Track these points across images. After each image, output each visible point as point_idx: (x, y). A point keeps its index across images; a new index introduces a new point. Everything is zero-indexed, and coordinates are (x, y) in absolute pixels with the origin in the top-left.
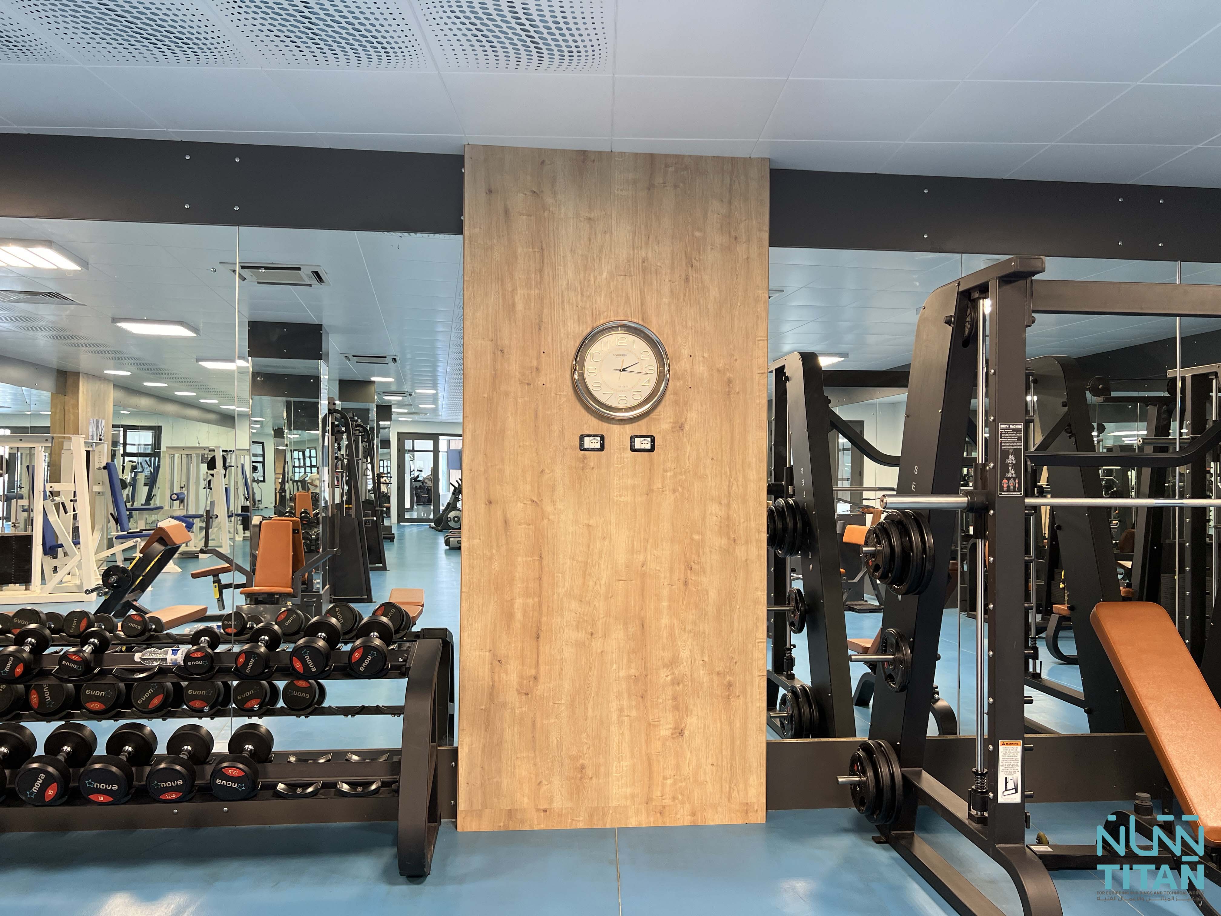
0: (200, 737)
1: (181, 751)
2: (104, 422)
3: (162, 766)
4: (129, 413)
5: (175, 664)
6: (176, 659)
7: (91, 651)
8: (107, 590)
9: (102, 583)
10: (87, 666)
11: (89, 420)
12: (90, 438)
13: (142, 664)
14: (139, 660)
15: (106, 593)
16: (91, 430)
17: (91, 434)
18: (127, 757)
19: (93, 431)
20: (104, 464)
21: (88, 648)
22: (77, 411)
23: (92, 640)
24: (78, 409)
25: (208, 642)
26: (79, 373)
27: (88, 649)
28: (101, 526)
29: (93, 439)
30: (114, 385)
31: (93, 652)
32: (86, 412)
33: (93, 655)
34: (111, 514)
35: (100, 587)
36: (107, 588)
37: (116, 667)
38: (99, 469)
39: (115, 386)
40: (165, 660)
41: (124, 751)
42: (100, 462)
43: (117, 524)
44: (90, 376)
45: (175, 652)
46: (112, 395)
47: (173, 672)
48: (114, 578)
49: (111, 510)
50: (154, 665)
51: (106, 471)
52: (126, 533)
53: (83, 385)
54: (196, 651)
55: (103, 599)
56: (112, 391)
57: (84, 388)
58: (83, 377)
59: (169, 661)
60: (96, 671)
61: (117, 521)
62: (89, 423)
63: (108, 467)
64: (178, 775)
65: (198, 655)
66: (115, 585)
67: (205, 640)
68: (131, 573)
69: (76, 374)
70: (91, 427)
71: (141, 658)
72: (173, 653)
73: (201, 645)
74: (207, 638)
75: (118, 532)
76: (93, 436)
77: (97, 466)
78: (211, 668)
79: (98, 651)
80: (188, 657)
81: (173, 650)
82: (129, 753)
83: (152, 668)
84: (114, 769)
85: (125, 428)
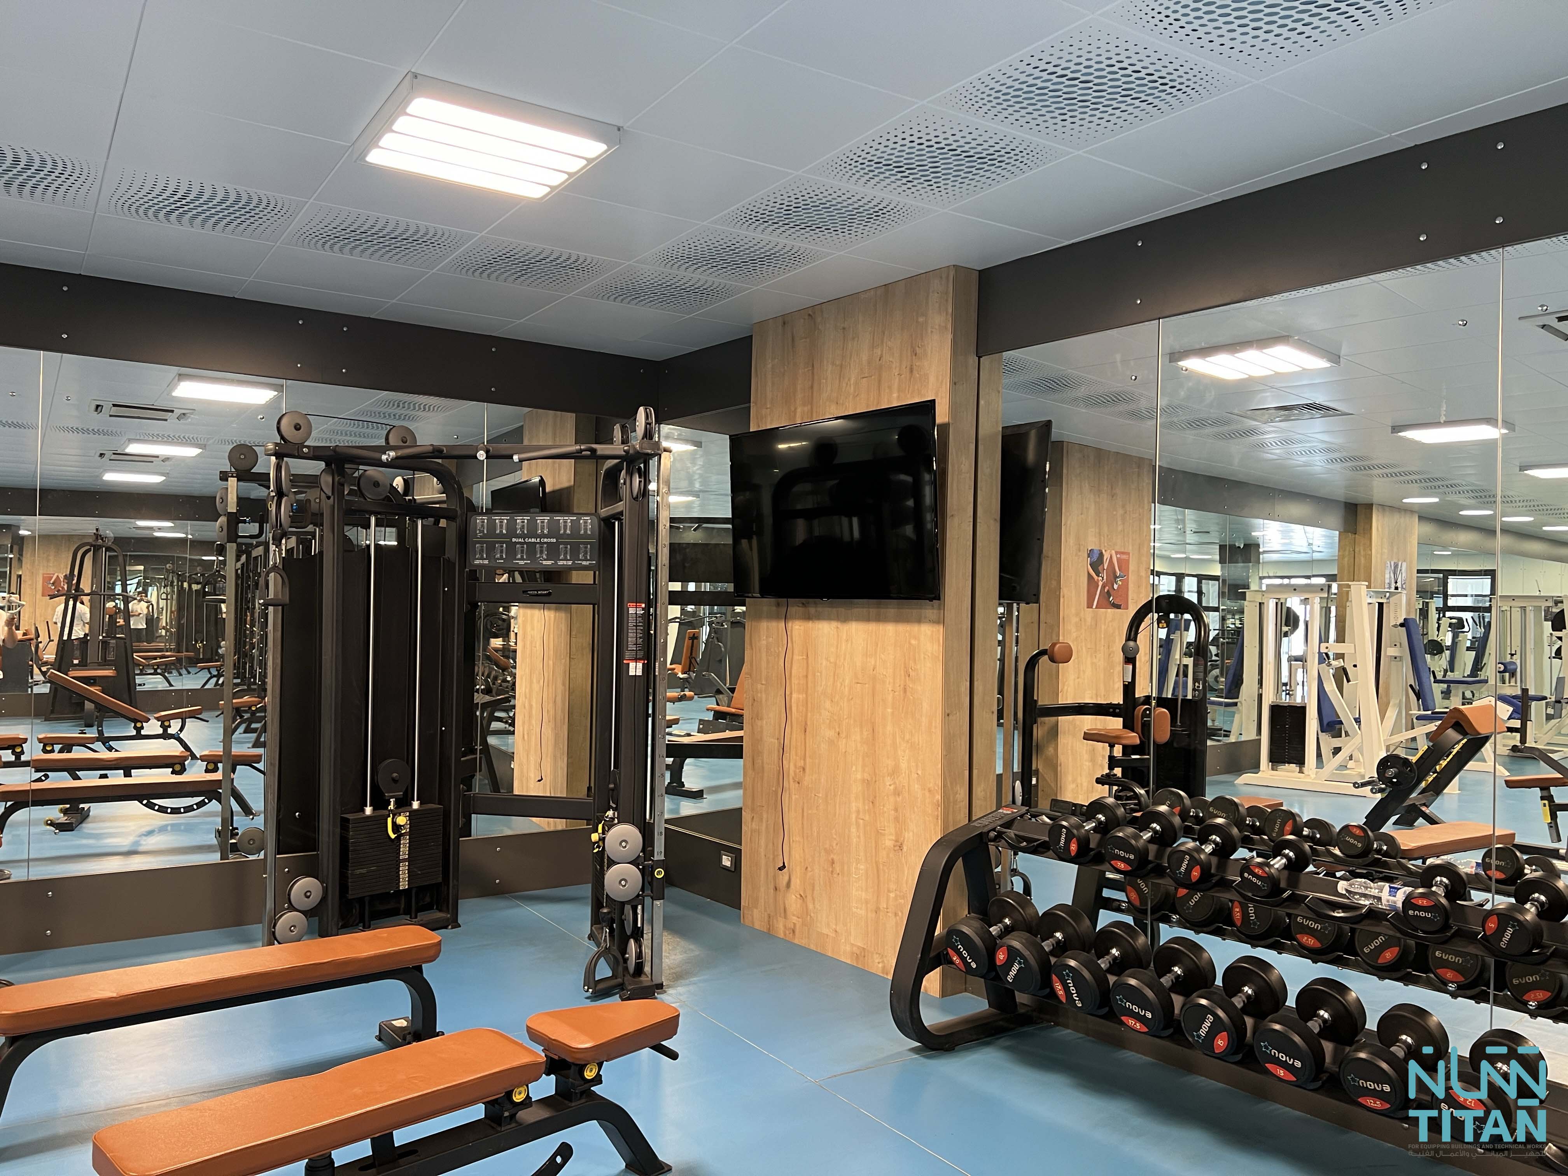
0: (1426, 1028)
1: (1396, 1040)
2: (1404, 564)
3: (1362, 1055)
4: (1450, 553)
5: (1394, 908)
6: (1395, 902)
7: (1283, 866)
8: (1383, 786)
9: (1376, 776)
10: (1274, 886)
11: (1385, 563)
12: (1386, 586)
13: (1349, 899)
14: (1344, 892)
15: (1381, 791)
16: (1387, 576)
17: (1387, 581)
18: (1320, 1026)
19: (1390, 577)
20: (1401, 621)
21: (1280, 860)
22: (1370, 552)
23: (1287, 851)
24: (1371, 550)
25: (1446, 886)
26: (1372, 505)
27: (1278, 863)
28: (1398, 701)
29: (1390, 588)
30: (1419, 517)
31: (1285, 867)
32: (1382, 554)
33: (1286, 872)
34: (1411, 686)
35: (1373, 781)
36: (1383, 784)
37: (1311, 895)
38: (1395, 626)
39: (1421, 518)
40: (1379, 899)
41: (1318, 1016)
42: (1396, 618)
43: (1418, 700)
44: (1387, 509)
45: (1393, 891)
46: (1416, 530)
47: (1388, 920)
48: (1391, 772)
49: (1411, 681)
50: (1362, 902)
51: (1404, 629)
52: (1430, 712)
53: (1378, 520)
54: (1422, 896)
55: (1379, 796)
56: (1417, 525)
57: (1379, 523)
58: (1378, 510)
59: (1384, 901)
60: (1285, 895)
61: (1418, 696)
62: (1385, 567)
63: (1406, 625)
64: (1382, 1077)
65: (1424, 902)
66: (1395, 780)
67: (1441, 881)
68: (1415, 767)
69: (1369, 507)
70: (1387, 572)
71: (1347, 890)
72: (1390, 891)
73: (1434, 889)
74: (1445, 880)
75: (1419, 710)
76: (1390, 584)
77: (1392, 624)
78: (1446, 927)
79: (1295, 867)
80: (1408, 902)
81: (1390, 887)
82: (1325, 1021)
83: (1358, 908)
84: (1297, 1039)
85: (1446, 573)
